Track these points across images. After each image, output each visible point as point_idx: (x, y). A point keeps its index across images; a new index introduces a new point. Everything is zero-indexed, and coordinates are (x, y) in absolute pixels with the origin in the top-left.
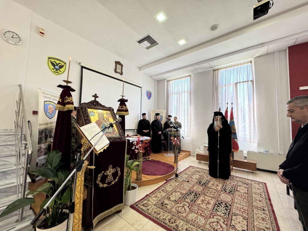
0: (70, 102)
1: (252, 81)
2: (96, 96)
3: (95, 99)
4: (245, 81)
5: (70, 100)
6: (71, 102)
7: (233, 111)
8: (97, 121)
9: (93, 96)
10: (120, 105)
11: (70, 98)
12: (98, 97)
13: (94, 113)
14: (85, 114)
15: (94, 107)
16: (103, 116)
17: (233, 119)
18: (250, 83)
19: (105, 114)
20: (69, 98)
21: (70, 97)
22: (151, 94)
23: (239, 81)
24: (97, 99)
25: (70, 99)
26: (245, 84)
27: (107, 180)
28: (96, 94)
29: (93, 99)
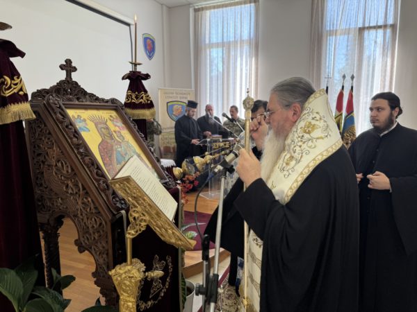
0: (18, 93)
1: (393, 26)
2: (68, 67)
3: (69, 75)
4: (379, 24)
5: (19, 87)
6: (21, 93)
7: (354, 94)
8: (100, 145)
9: (62, 67)
10: (131, 88)
11: (17, 81)
12: (75, 69)
13: (85, 120)
14: (67, 127)
15: (77, 102)
16: (107, 128)
17: (352, 112)
18: (389, 31)
19: (108, 121)
20: (14, 80)
21: (15, 78)
22: (153, 42)
23: (367, 25)
24: (75, 77)
25: (16, 84)
26: (380, 32)
27: (152, 291)
28: (69, 62)
29: (62, 75)
